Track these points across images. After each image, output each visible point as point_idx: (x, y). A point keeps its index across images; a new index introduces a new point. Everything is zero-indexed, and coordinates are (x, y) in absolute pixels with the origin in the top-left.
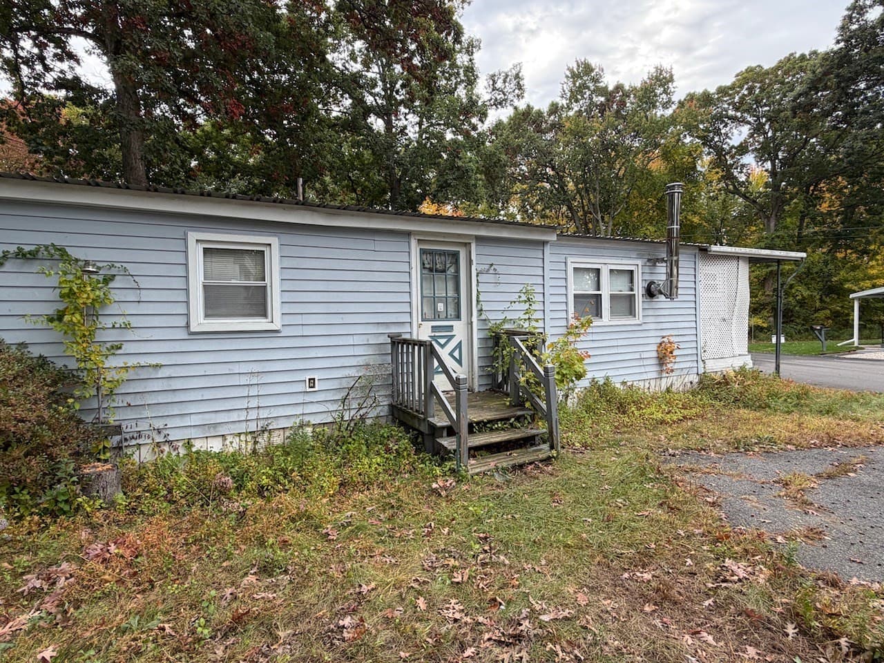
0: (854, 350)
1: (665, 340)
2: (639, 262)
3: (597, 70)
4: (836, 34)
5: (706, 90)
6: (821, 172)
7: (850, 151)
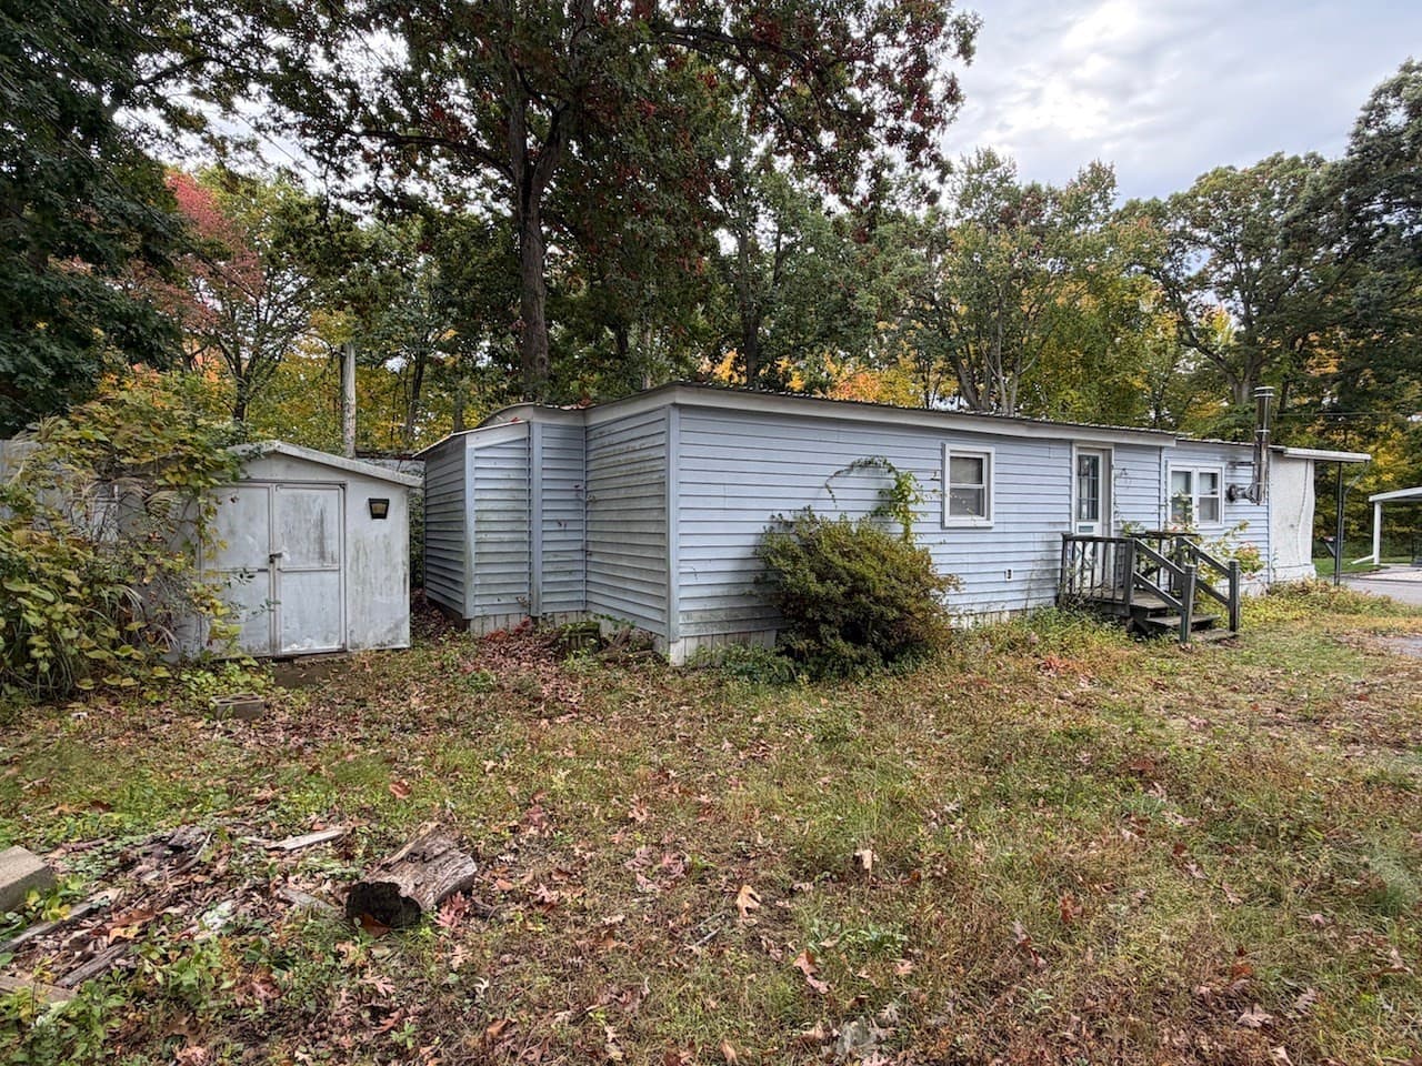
0: (1378, 569)
1: (1244, 546)
2: (1223, 465)
3: (1006, 165)
4: (1348, 141)
5: (1155, 199)
6: (1314, 320)
7: (1366, 301)
